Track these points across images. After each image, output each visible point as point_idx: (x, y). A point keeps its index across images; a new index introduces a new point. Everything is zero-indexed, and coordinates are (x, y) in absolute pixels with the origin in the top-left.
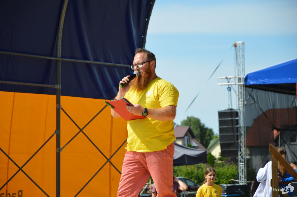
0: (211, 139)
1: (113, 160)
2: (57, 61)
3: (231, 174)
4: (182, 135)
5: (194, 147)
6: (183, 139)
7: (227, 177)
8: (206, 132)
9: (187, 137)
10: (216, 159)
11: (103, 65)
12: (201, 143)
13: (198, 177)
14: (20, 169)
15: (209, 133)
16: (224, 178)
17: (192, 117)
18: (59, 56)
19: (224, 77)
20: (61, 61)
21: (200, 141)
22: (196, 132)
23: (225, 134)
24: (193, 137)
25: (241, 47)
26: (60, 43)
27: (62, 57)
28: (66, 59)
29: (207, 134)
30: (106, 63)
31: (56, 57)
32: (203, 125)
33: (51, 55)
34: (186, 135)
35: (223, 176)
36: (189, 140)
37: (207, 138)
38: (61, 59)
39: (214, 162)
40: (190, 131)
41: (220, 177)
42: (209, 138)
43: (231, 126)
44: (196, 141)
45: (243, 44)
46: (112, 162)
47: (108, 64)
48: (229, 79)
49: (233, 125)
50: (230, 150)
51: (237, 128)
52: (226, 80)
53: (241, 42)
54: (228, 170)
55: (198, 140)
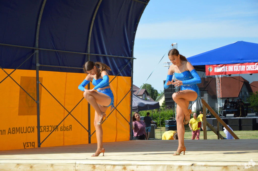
0: (157, 96)
1: (117, 108)
2: (88, 55)
3: (170, 114)
4: (142, 94)
5: (148, 100)
6: (142, 96)
7: (168, 116)
8: (154, 92)
9: (145, 95)
10: (160, 106)
11: (111, 57)
12: (152, 98)
13: (153, 116)
14: (70, 113)
15: (156, 92)
16: (167, 117)
17: (146, 84)
18: (89, 53)
19: (167, 62)
20: (90, 55)
21: (151, 97)
22: (149, 92)
23: (168, 93)
24: (148, 94)
25: (175, 46)
26: (89, 45)
27: (90, 53)
28: (92, 54)
29: (155, 93)
30: (113, 56)
31: (88, 53)
32: (153, 88)
33: (86, 52)
34: (144, 93)
35: (166, 116)
36: (145, 97)
37: (155, 95)
38: (90, 54)
39: (159, 108)
40: (146, 91)
41: (164, 116)
42: (156, 95)
43: (171, 89)
44: (149, 97)
45: (177, 44)
46: (117, 109)
47: (115, 56)
48: (169, 63)
49: (171, 88)
50: (170, 101)
51: (174, 90)
52: (168, 64)
53: (175, 43)
54: (169, 112)
55: (150, 96)
